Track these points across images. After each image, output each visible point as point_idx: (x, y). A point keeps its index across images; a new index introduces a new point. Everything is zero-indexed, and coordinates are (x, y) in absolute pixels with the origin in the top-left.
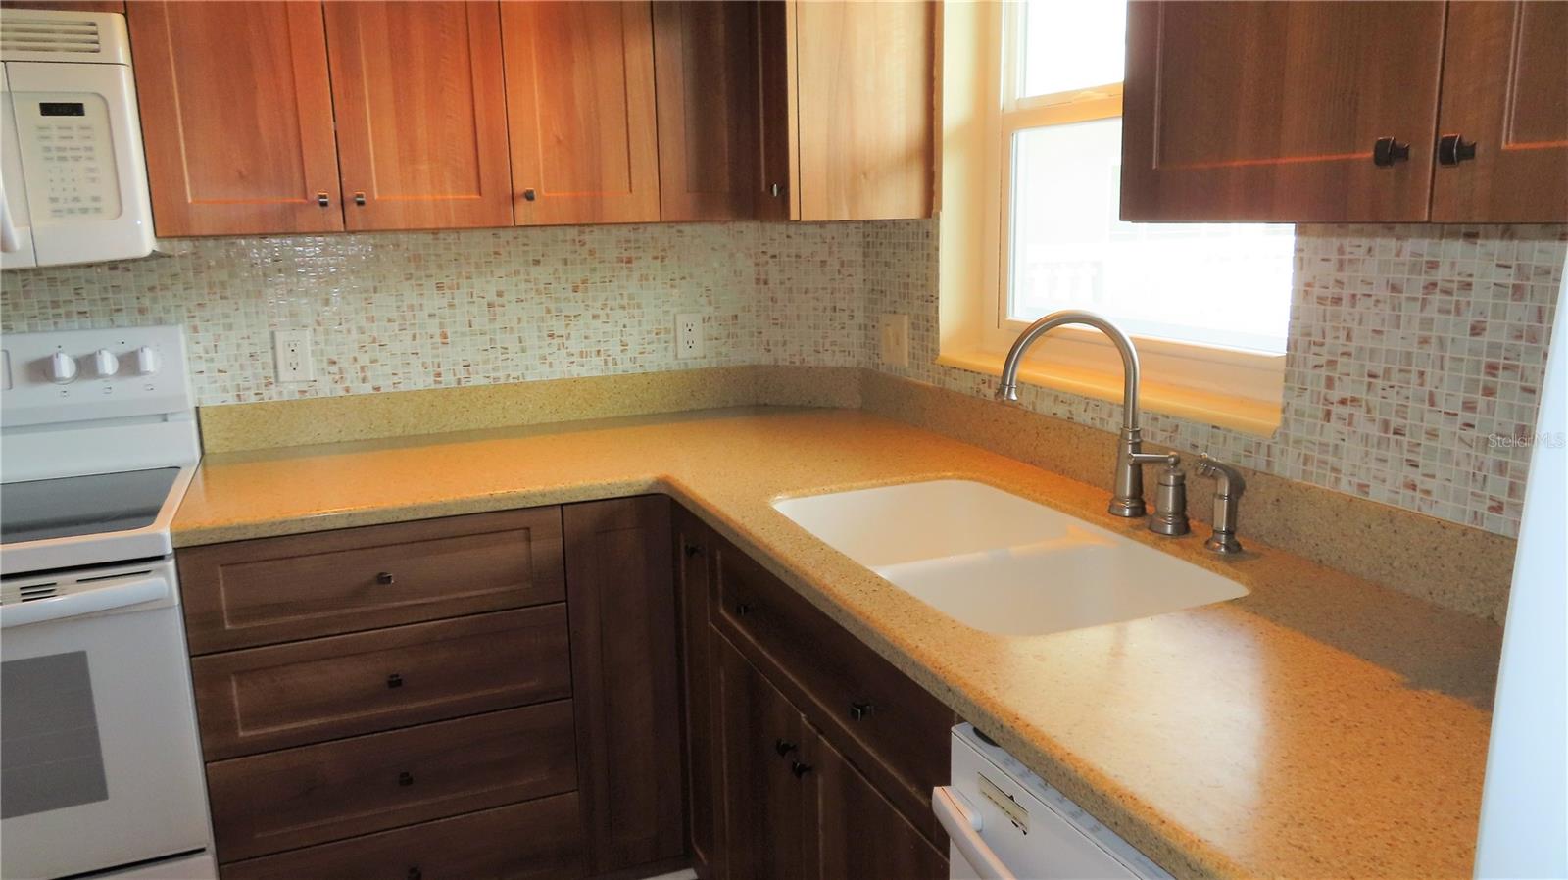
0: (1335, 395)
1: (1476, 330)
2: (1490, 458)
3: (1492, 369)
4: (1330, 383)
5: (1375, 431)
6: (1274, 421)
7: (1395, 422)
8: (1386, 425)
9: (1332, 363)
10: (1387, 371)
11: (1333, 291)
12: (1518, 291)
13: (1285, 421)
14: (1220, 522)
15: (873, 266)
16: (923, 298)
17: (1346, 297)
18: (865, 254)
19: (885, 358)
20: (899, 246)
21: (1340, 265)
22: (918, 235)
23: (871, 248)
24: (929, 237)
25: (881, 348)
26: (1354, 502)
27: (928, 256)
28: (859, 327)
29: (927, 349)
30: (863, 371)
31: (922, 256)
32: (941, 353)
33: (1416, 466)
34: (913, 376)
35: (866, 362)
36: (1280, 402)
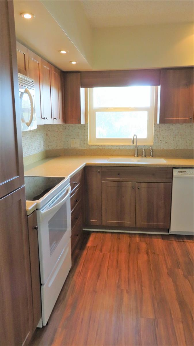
0: (160, 140)
1: (174, 133)
2: (176, 143)
3: (175, 136)
4: (159, 139)
5: (164, 143)
6: (153, 144)
7: (166, 142)
8: (165, 142)
9: (159, 137)
10: (165, 137)
11: (159, 130)
12: (177, 129)
13: (154, 144)
14: (151, 154)
15: (67, 131)
16: (83, 136)
17: (160, 131)
18: (64, 130)
19: (72, 146)
20: (76, 128)
21: (160, 128)
22: (81, 126)
23: (66, 129)
24: (85, 127)
25: (70, 145)
26: (163, 150)
27: (85, 129)
28: (63, 142)
29: (85, 143)
30: (64, 149)
31: (83, 129)
32: (89, 144)
33: (168, 145)
34: (80, 148)
35: (65, 148)
36: (153, 142)
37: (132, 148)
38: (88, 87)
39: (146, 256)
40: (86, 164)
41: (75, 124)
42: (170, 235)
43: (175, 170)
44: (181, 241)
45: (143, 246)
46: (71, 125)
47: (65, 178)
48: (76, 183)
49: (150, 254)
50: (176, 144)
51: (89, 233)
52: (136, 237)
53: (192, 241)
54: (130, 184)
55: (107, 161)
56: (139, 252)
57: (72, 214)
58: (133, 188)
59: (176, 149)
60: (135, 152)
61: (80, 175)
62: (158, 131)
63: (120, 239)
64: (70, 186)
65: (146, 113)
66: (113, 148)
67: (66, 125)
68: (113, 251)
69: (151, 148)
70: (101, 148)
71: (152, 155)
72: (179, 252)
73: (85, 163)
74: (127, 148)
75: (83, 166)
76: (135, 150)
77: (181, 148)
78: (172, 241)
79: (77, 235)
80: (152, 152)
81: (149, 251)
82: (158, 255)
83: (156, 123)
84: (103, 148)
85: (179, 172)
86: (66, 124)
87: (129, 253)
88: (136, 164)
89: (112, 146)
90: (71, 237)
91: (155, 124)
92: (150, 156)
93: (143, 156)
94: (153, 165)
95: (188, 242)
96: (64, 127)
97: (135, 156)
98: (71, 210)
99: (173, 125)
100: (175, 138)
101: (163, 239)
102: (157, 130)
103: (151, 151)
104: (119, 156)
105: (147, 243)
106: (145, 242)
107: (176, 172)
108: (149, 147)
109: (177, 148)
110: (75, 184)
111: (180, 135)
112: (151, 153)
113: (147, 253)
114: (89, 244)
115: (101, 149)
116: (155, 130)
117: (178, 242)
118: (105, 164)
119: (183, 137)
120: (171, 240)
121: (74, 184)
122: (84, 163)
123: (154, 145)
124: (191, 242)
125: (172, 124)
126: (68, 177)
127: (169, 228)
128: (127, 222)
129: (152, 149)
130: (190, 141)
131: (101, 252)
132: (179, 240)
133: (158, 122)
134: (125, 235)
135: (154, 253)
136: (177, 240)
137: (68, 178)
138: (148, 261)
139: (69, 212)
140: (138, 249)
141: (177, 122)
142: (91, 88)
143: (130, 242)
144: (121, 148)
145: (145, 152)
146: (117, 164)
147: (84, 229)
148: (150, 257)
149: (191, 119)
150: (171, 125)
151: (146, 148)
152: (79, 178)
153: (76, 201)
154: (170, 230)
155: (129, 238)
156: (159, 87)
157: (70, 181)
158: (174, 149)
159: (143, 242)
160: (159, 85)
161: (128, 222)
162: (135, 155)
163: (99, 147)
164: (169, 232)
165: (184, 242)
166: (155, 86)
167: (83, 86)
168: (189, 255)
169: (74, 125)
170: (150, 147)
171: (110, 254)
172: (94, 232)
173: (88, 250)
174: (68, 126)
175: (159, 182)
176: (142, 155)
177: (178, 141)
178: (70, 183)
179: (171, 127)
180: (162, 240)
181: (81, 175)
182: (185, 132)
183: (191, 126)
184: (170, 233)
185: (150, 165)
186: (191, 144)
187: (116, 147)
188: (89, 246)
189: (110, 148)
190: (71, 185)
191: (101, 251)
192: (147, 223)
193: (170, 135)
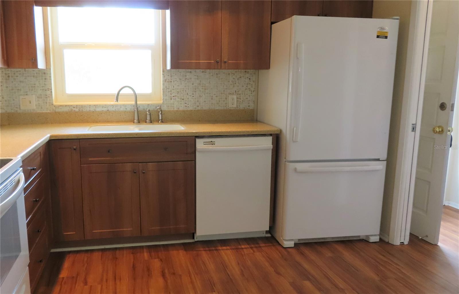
0: (173, 95)
1: (193, 84)
3: (196, 89)
4: (171, 94)
5: (179, 100)
8: (181, 99)
9: (171, 91)
10: (180, 91)
11: (170, 80)
12: (198, 79)
13: (163, 101)
14: (160, 118)
15: (12, 82)
16: (43, 90)
17: (172, 81)
18: (6, 79)
19: (22, 108)
20: (28, 76)
21: (171, 76)
22: (39, 73)
23: (10, 78)
24: (45, 74)
25: (20, 106)
26: (177, 111)
27: (45, 79)
28: (6, 101)
29: (46, 103)
30: (8, 113)
31: (42, 79)
32: (54, 103)
33: (186, 103)
34: (39, 111)
35: (9, 111)
36: (162, 98)
37: (128, 109)
38: (50, 6)
39: (161, 280)
40: (51, 137)
41: (27, 69)
42: (196, 242)
43: (198, 141)
44: (213, 250)
45: (156, 264)
46: (20, 71)
47: (12, 160)
48: (34, 169)
49: (167, 275)
50: (198, 101)
51: (62, 256)
52: (143, 252)
53: (228, 247)
54: (129, 167)
55: (88, 130)
56: (150, 275)
57: (28, 224)
58: (135, 173)
59: (197, 109)
60: (134, 114)
61: (40, 155)
62: (168, 82)
63: (117, 258)
64: (23, 174)
65: (148, 53)
66: (98, 109)
67: (10, 71)
68: (107, 280)
69: (160, 108)
70: (77, 110)
71: (162, 120)
72: (211, 266)
73: (49, 135)
74: (122, 109)
75: (46, 139)
76: (134, 112)
77: (204, 108)
78: (199, 252)
79: (41, 261)
80: (161, 114)
81: (166, 271)
82: (181, 275)
83: (166, 69)
84: (79, 110)
85: (205, 143)
86: (9, 69)
87: (135, 279)
88: (137, 134)
89: (95, 106)
90: (29, 266)
91: (164, 70)
92: (158, 121)
93: (147, 121)
94: (164, 133)
95: (222, 250)
96: (6, 74)
97: (134, 122)
98: (27, 218)
99: (191, 72)
100: (195, 92)
101: (186, 250)
102: (167, 80)
103: (160, 112)
104: (108, 122)
105: (161, 260)
106: (159, 258)
107: (200, 144)
108: (156, 107)
109: (199, 108)
110: (33, 171)
111: (203, 89)
112: (160, 116)
113: (163, 275)
114: (64, 274)
115: (76, 112)
116: (165, 81)
117: (208, 252)
118: (84, 135)
119: (206, 90)
120: (198, 249)
121: (31, 172)
122: (47, 135)
123: (163, 103)
124: (227, 249)
125: (189, 70)
126: (19, 158)
127: (194, 232)
128: (127, 230)
129: (161, 111)
130: (217, 97)
131: (86, 285)
132: (211, 249)
133: (169, 67)
134: (125, 252)
135: (174, 274)
136: (207, 249)
137: (17, 159)
138: (166, 287)
139: (23, 221)
140: (149, 270)
141: (198, 66)
142: (54, 8)
143: (133, 262)
144: (111, 109)
145: (150, 115)
146: (106, 135)
147: (53, 250)
148: (169, 281)
149: (217, 62)
150: (188, 72)
151: (151, 109)
152: (38, 160)
153: (36, 201)
154: (195, 235)
155: (132, 255)
156: (168, 12)
157: (21, 164)
158: (194, 109)
159: (155, 258)
160: (168, 9)
161: (129, 229)
162: (134, 120)
163: (74, 109)
164: (194, 238)
165: (217, 250)
166: (161, 10)
167: (38, 4)
168: (226, 269)
169: (25, 71)
170: (158, 106)
171: (102, 286)
172: (70, 252)
173: (61, 284)
174: (14, 74)
175: (175, 160)
176: (146, 119)
177: (200, 96)
178: (22, 168)
179: (188, 75)
180: (185, 252)
181: (42, 156)
182: (210, 84)
183: (217, 74)
184: (196, 240)
185: (160, 133)
186: (219, 101)
187: (103, 107)
188: (63, 278)
189: (92, 109)
190: (24, 172)
191: (86, 283)
192: (159, 228)
193: (187, 87)
